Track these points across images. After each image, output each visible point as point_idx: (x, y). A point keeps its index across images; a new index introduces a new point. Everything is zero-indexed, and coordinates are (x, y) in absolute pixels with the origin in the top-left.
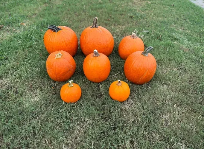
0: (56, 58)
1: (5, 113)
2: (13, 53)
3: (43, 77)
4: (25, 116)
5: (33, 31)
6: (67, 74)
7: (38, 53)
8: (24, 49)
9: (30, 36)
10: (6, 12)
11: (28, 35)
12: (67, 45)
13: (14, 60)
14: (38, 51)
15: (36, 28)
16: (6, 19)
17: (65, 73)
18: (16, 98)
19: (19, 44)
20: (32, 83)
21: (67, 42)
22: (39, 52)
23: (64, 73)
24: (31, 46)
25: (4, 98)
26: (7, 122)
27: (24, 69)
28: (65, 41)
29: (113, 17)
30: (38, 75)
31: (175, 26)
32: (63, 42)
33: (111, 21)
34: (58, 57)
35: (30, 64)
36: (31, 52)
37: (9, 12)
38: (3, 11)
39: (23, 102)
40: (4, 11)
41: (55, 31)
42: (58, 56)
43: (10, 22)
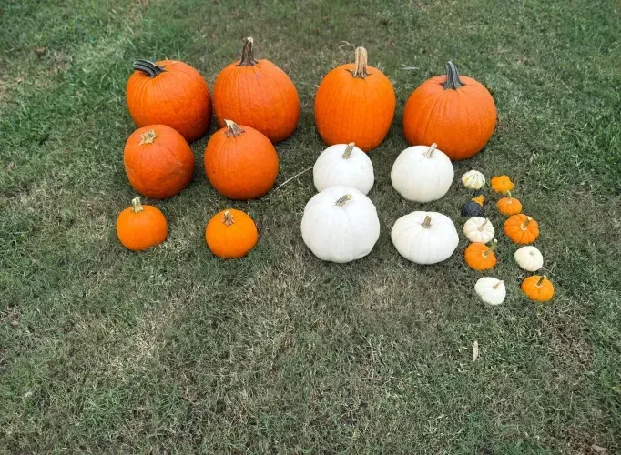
0: (142, 142)
1: (31, 263)
2: (60, 124)
3: (119, 187)
4: (70, 272)
5: (114, 65)
6: (168, 181)
7: (117, 125)
8: (86, 114)
9: (105, 79)
10: (56, 10)
11: (100, 75)
12: (176, 111)
13: (61, 142)
14: (118, 121)
15: (124, 57)
16: (53, 30)
17: (162, 178)
18: (55, 232)
19: (77, 100)
20: (96, 199)
21: (177, 103)
22: (121, 122)
23: (160, 179)
24: (103, 107)
25: (31, 230)
26: (33, 279)
27: (81, 164)
28: (170, 101)
29: (332, 22)
30: (111, 182)
31: (503, 51)
32: (165, 102)
33: (322, 36)
34: (147, 141)
35: (97, 152)
36: (102, 124)
37: (63, 9)
38: (48, 6)
39: (70, 241)
40: (53, 6)
41: (149, 75)
42: (145, 139)
43: (62, 40)
